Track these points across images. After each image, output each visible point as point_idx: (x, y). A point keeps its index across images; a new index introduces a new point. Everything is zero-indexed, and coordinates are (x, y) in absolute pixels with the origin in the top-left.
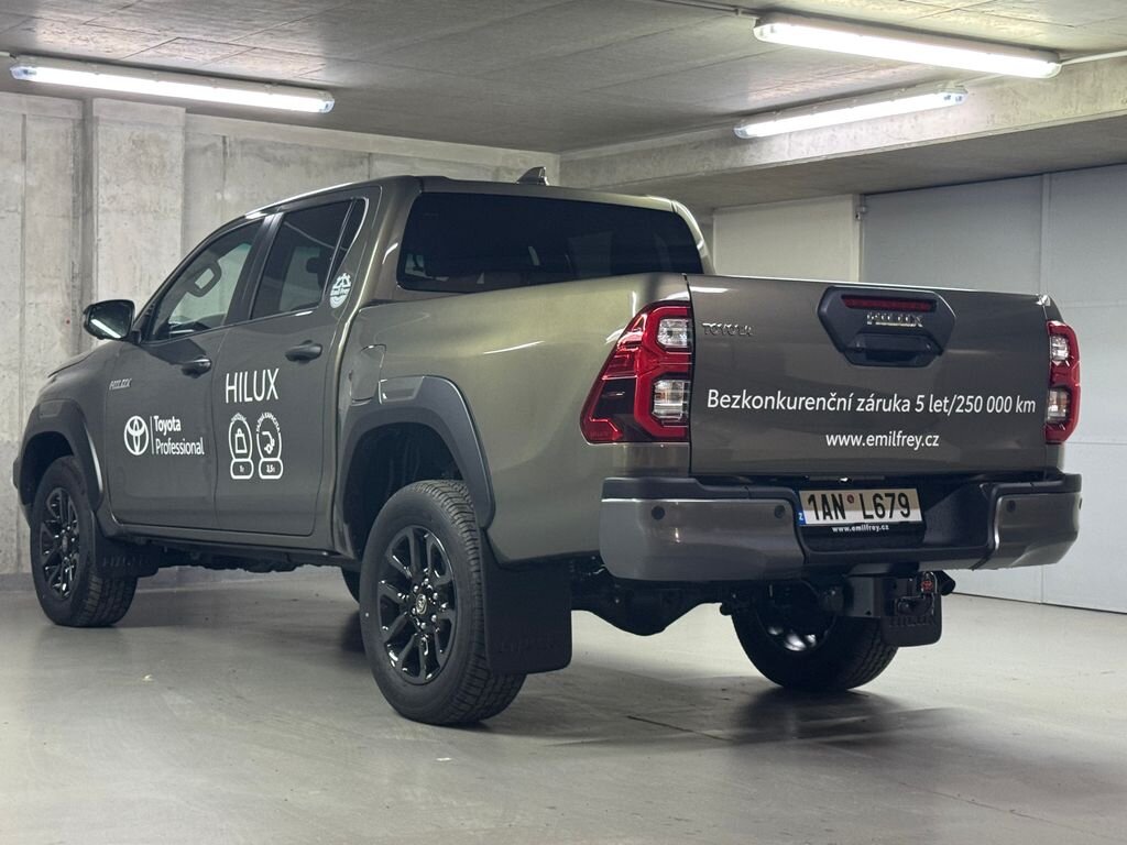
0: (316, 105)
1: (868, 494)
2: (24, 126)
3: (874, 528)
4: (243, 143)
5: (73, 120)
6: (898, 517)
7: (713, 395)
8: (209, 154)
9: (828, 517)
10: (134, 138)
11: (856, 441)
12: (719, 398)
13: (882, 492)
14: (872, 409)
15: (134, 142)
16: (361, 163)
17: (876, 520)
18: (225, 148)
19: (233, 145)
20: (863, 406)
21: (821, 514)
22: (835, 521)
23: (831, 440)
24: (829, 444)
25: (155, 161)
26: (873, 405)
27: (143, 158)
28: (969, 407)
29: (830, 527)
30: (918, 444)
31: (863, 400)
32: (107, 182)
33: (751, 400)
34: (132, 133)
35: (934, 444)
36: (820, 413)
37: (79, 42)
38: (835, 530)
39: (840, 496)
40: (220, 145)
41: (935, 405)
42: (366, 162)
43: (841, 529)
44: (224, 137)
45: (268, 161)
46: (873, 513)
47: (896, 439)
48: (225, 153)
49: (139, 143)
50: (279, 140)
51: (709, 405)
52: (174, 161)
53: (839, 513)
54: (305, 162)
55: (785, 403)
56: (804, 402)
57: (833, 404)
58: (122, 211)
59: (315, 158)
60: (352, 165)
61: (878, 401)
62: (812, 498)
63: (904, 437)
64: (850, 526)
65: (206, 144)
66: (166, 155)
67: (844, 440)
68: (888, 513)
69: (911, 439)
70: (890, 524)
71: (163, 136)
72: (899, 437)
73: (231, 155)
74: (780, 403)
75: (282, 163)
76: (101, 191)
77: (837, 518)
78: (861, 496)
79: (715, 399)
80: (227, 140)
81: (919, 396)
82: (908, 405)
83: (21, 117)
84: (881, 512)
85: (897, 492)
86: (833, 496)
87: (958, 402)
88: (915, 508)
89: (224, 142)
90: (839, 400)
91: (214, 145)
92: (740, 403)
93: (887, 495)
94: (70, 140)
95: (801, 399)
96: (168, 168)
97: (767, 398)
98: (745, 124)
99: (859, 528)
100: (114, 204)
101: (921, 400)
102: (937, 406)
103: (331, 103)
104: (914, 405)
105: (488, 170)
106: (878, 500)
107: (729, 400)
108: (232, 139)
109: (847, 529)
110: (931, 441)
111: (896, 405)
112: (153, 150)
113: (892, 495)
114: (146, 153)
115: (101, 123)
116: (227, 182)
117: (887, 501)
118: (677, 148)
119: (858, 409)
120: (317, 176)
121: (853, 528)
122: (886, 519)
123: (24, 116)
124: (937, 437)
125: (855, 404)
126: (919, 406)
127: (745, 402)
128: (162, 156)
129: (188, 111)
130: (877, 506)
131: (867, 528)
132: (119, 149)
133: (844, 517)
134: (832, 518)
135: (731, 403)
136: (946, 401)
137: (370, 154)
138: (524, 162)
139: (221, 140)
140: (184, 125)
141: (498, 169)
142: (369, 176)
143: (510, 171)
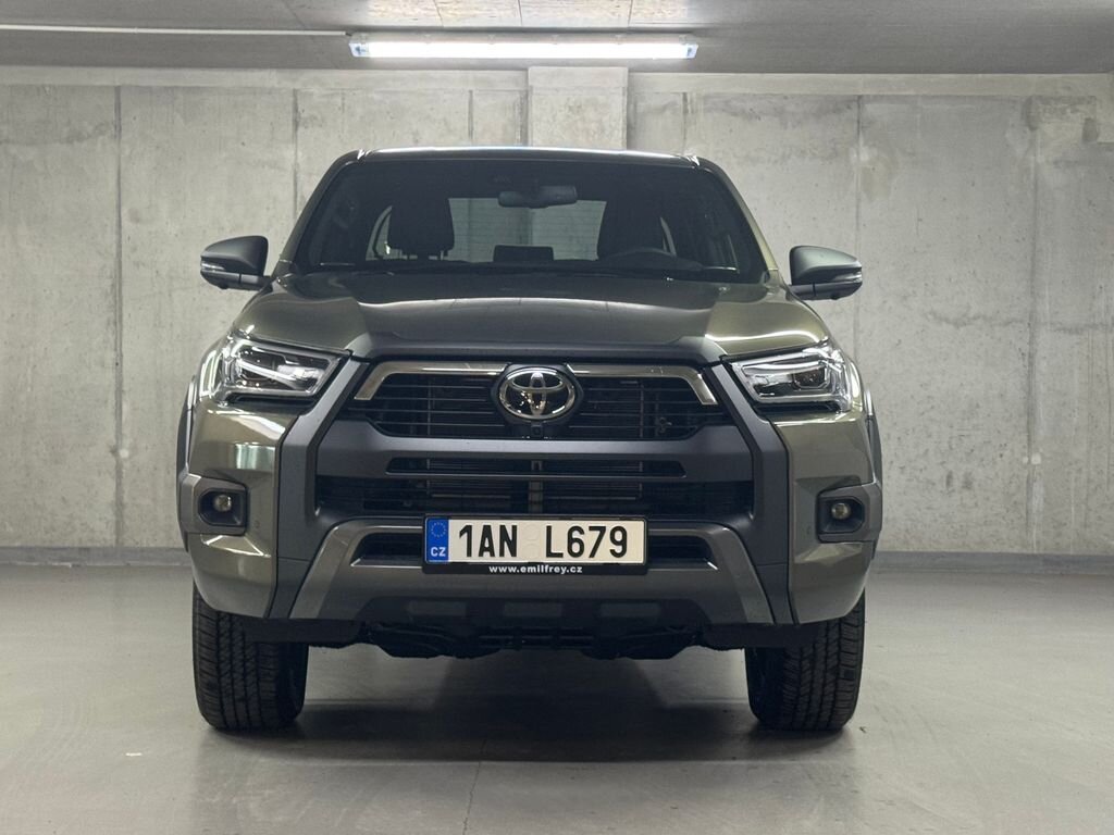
0: (678, 50)
2: (471, 103)
4: (706, 98)
8: (668, 113)
10: (571, 104)
16: (849, 108)
18: (685, 106)
19: (695, 101)
25: (593, 126)
27: (580, 125)
34: (568, 99)
40: (680, 102)
42: (854, 105)
44: (685, 94)
45: (735, 114)
48: (686, 112)
49: (577, 109)
50: (748, 91)
52: (613, 124)
54: (779, 113)
59: (791, 108)
60: (837, 111)
65: (665, 102)
66: (605, 118)
71: (602, 99)
73: (692, 112)
75: (750, 116)
80: (688, 96)
83: (468, 94)
89: (685, 99)
91: (674, 103)
94: (517, 111)
96: (607, 133)
103: (695, 47)
105: (1014, 102)
108: (694, 95)
114: (583, 119)
115: (534, 91)
116: (688, 142)
120: (794, 127)
123: (471, 92)
128: (600, 121)
129: (630, 71)
132: (554, 117)
137: (860, 97)
138: (1069, 88)
139: (682, 96)
140: (625, 85)
141: (1029, 102)
142: (859, 122)
143: (1045, 100)
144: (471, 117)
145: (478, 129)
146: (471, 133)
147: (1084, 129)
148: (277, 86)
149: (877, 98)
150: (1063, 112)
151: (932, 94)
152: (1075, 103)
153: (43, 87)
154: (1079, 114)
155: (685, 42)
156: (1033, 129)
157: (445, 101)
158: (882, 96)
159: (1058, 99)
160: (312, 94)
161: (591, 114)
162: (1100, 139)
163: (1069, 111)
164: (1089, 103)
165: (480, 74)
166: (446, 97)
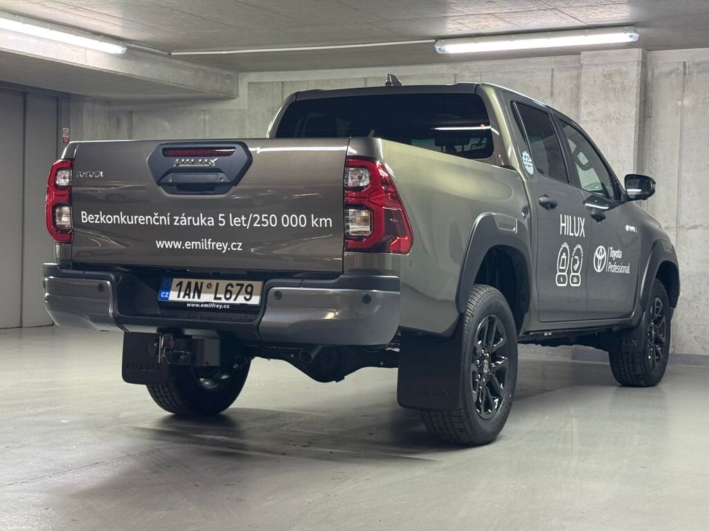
1: (223, 284)
2: (552, 75)
3: (218, 306)
4: (698, 64)
6: (241, 300)
7: (84, 215)
8: (673, 75)
9: (187, 297)
10: (605, 73)
11: (178, 245)
12: (87, 217)
13: (234, 282)
14: (185, 224)
17: (223, 301)
18: (685, 70)
19: (691, 66)
20: (179, 222)
21: (182, 294)
22: (191, 300)
23: (159, 244)
24: (158, 247)
25: (618, 86)
26: (185, 221)
27: (610, 86)
28: (265, 223)
29: (185, 303)
30: (225, 248)
31: (178, 218)
32: (587, 103)
33: (105, 217)
34: (604, 70)
35: (238, 249)
36: (149, 227)
38: (188, 305)
39: (202, 283)
40: (682, 68)
41: (235, 221)
43: (193, 305)
44: (684, 63)
46: (222, 296)
47: (207, 244)
48: (685, 74)
49: (609, 76)
51: (83, 221)
52: (631, 84)
53: (196, 295)
55: (126, 219)
56: (137, 219)
57: (157, 220)
58: (595, 121)
61: (189, 218)
62: (180, 284)
63: (213, 244)
64: (200, 303)
65: (672, 69)
66: (625, 81)
67: (169, 245)
68: (234, 297)
69: (219, 245)
70: (231, 305)
71: (624, 69)
72: (209, 243)
73: (689, 74)
74: (123, 219)
77: (194, 297)
78: (218, 284)
79: (86, 218)
80: (687, 64)
81: (220, 215)
82: (213, 221)
84: (228, 296)
85: (246, 283)
86: (197, 283)
87: (254, 220)
88: (256, 295)
89: (685, 66)
90: (161, 218)
91: (678, 69)
92: (99, 220)
93: (237, 285)
95: (136, 217)
96: (627, 89)
97: (115, 217)
99: (206, 306)
100: (591, 117)
101: (222, 217)
102: (235, 222)
104: (217, 221)
106: (229, 288)
107: (93, 218)
108: (691, 63)
109: (197, 305)
110: (236, 246)
111: (203, 221)
113: (242, 285)
115: (583, 67)
116: (686, 93)
117: (237, 289)
119: (175, 224)
121: (202, 305)
122: (231, 301)
124: (241, 244)
125: (172, 220)
126: (222, 222)
127: (102, 219)
130: (227, 291)
131: (213, 305)
132: (595, 81)
133: (199, 297)
134: (189, 297)
135: (94, 220)
136: (243, 218)
139: (682, 64)
140: (640, 59)
144: (552, 85)
145: (556, 91)
146: (552, 95)
148: (446, 72)
153: (330, 80)
155: (626, 32)
157: (538, 76)
160: (464, 76)
161: (617, 79)
165: (558, 58)
166: (539, 73)
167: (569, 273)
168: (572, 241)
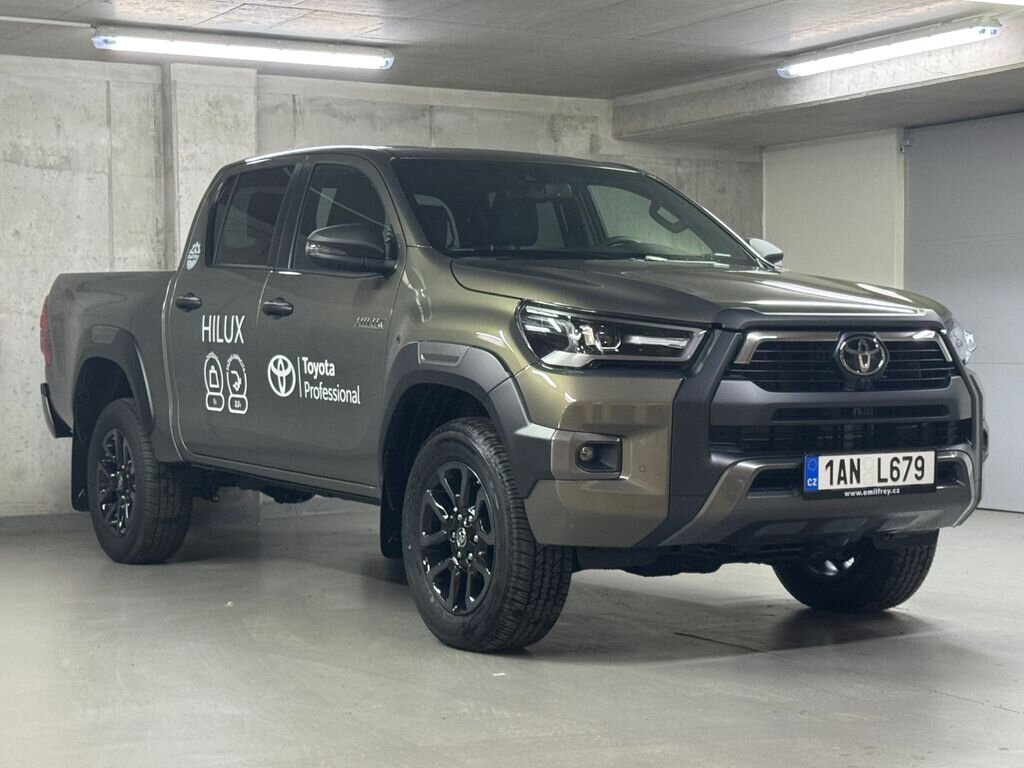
2: (108, 91)
4: (311, 100)
5: (153, 85)
8: (280, 111)
10: (210, 99)
15: (210, 104)
16: (423, 115)
18: (295, 106)
19: (302, 102)
27: (218, 119)
32: (186, 141)
34: (207, 95)
37: (154, 12)
40: (290, 103)
42: (427, 113)
44: (294, 96)
45: (335, 116)
48: (295, 111)
52: (247, 120)
54: (370, 117)
58: (201, 169)
59: (379, 112)
60: (415, 118)
65: (277, 102)
66: (240, 115)
73: (300, 112)
75: (348, 118)
76: (181, 151)
80: (297, 98)
83: (105, 84)
89: (294, 101)
91: (285, 103)
94: (151, 103)
96: (242, 127)
98: (788, 65)
100: (193, 162)
105: (543, 118)
108: (301, 97)
112: (228, 110)
114: (221, 114)
115: (178, 86)
116: (298, 138)
118: (724, 90)
120: (381, 129)
123: (108, 83)
128: (236, 116)
129: (258, 72)
132: (196, 110)
137: (431, 107)
138: (578, 109)
139: (291, 98)
140: (256, 85)
141: (553, 117)
142: (431, 128)
143: (565, 118)
144: (109, 106)
145: (115, 117)
146: (109, 122)
147: (591, 143)
149: (443, 109)
150: (576, 128)
151: (485, 107)
152: (584, 121)
154: (587, 130)
156: (556, 141)
157: (84, 89)
158: (448, 107)
159: (572, 118)
162: (601, 152)
163: (580, 127)
164: (593, 121)
165: (115, 66)
166: (85, 85)
167: (226, 393)
168: (224, 351)
